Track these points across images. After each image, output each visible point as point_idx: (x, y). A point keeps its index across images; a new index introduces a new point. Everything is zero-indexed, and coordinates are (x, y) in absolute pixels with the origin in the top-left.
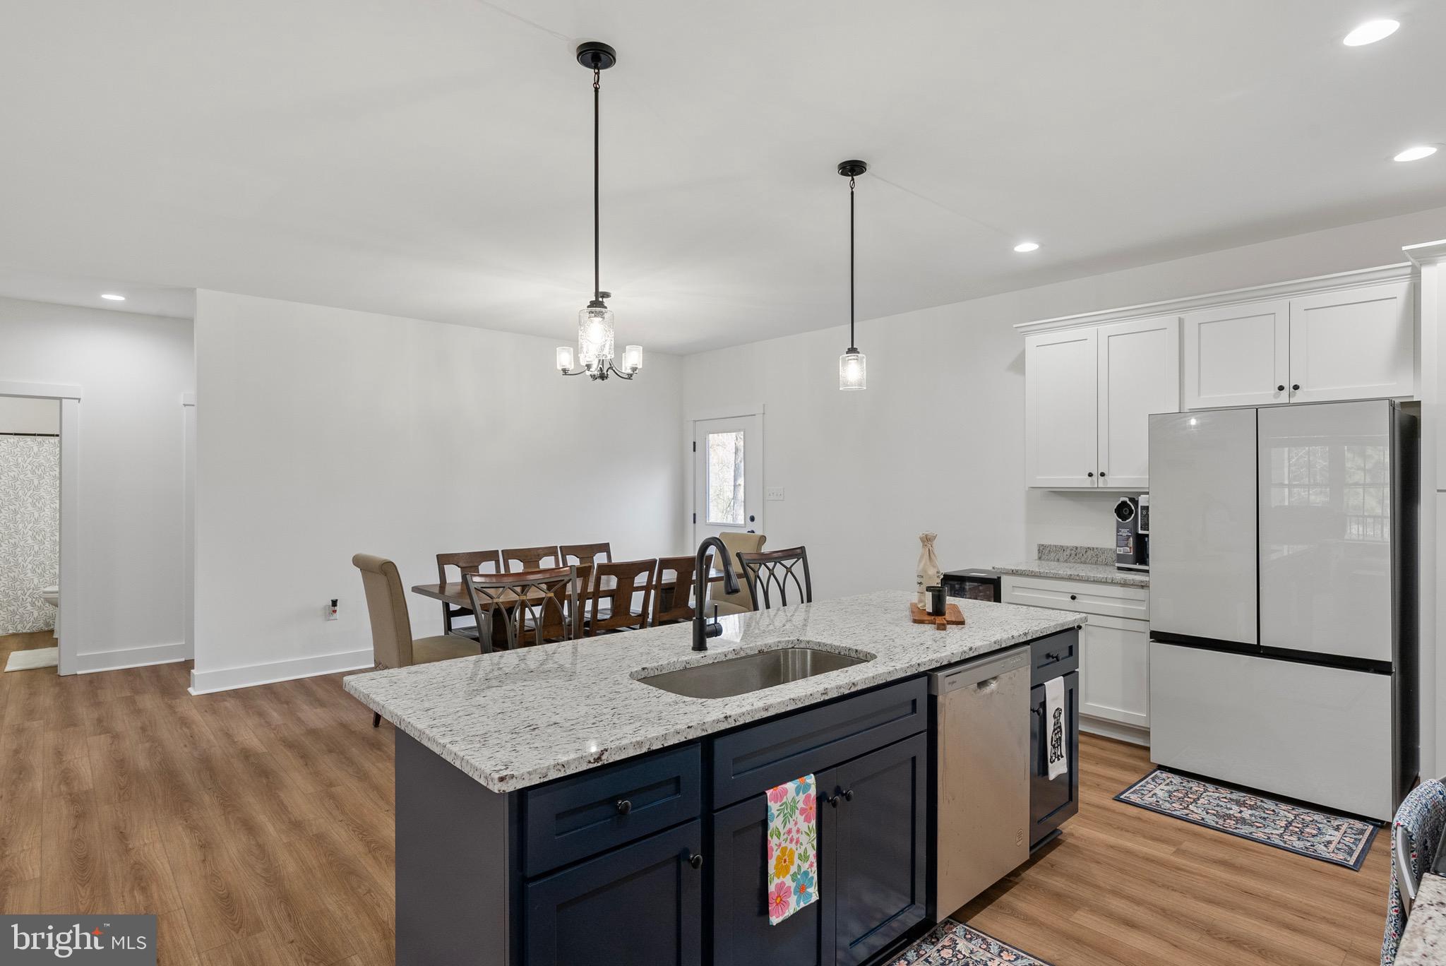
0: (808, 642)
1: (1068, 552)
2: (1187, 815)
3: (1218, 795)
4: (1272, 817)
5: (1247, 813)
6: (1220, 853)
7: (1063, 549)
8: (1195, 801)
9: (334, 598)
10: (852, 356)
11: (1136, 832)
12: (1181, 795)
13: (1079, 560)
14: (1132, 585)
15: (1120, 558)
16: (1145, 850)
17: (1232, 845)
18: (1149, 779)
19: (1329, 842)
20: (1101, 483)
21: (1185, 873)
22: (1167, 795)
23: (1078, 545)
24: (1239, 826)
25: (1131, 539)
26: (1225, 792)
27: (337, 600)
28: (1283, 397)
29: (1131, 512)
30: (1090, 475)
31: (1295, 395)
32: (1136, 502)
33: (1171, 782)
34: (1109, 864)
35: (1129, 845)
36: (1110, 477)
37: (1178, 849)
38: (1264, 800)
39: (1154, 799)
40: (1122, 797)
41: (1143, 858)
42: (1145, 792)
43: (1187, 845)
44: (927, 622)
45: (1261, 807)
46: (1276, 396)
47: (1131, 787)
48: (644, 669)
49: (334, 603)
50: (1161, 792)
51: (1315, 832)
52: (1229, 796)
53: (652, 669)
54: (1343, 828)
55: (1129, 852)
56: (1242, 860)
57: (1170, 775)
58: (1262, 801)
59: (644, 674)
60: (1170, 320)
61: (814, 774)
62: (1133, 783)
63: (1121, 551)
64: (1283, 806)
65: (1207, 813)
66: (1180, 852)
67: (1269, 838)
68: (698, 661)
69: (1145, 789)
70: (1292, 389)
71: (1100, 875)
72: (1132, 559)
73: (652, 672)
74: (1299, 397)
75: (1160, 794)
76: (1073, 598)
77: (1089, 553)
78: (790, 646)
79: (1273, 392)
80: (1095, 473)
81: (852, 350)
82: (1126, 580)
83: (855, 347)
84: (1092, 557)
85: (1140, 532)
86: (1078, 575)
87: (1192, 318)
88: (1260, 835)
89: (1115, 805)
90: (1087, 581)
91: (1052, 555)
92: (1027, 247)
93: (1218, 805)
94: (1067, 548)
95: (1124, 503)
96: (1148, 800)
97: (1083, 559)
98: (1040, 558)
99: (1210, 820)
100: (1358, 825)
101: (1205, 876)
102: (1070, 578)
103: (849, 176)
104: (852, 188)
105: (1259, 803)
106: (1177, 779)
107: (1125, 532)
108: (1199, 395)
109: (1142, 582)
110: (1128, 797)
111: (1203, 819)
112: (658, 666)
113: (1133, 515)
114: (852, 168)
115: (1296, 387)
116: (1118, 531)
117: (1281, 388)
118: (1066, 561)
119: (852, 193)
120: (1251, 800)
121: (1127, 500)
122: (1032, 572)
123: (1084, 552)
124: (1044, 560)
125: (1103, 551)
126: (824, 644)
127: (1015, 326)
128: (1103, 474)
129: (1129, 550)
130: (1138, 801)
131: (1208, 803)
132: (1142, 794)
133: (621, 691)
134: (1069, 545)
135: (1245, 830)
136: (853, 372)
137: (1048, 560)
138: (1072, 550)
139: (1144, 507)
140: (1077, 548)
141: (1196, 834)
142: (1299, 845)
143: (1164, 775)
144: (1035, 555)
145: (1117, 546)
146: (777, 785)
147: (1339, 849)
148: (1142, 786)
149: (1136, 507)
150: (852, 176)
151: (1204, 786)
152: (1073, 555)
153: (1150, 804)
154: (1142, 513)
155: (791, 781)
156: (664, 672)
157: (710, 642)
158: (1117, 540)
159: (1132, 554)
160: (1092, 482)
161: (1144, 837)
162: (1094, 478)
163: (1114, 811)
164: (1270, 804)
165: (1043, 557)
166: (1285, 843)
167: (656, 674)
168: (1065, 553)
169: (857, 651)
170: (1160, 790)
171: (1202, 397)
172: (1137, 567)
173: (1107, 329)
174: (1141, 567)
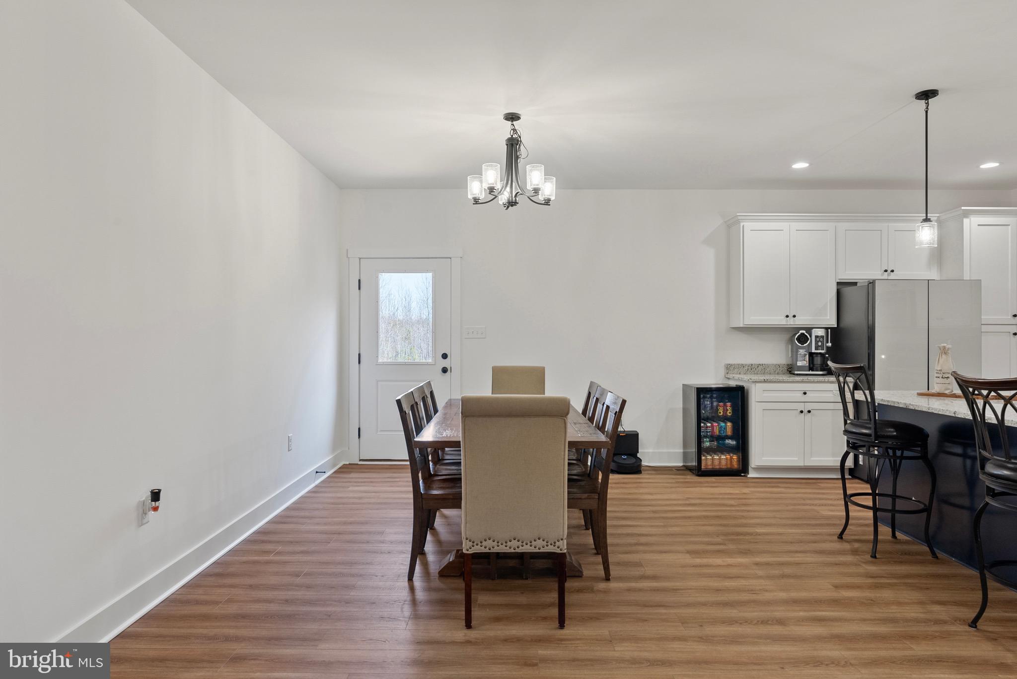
1: (746, 368)
7: (743, 366)
9: (156, 487)
10: (926, 224)
13: (753, 373)
20: (793, 322)
25: (807, 356)
27: (160, 491)
28: (885, 276)
29: (807, 340)
30: (786, 317)
31: (890, 275)
36: (799, 318)
46: (882, 275)
49: (156, 496)
60: (830, 226)
63: (794, 364)
70: (890, 272)
72: (808, 368)
74: (893, 276)
76: (805, 394)
77: (760, 367)
79: (881, 272)
80: (790, 315)
81: (927, 220)
83: (928, 218)
84: (762, 370)
85: (813, 351)
86: (808, 379)
87: (842, 226)
90: (813, 382)
91: (736, 370)
92: (800, 165)
94: (746, 365)
97: (756, 372)
98: (727, 373)
102: (802, 381)
103: (924, 99)
104: (926, 108)
108: (845, 271)
113: (809, 342)
114: (926, 95)
115: (893, 271)
117: (886, 271)
121: (804, 332)
123: (756, 367)
124: (731, 374)
125: (768, 366)
128: (794, 316)
129: (803, 363)
137: (734, 374)
138: (748, 366)
140: (752, 365)
149: (811, 336)
150: (927, 100)
152: (750, 370)
154: (816, 340)
159: (808, 365)
160: (787, 321)
162: (788, 318)
165: (730, 372)
168: (744, 369)
171: (846, 272)
172: (811, 372)
173: (795, 225)
174: (821, 373)
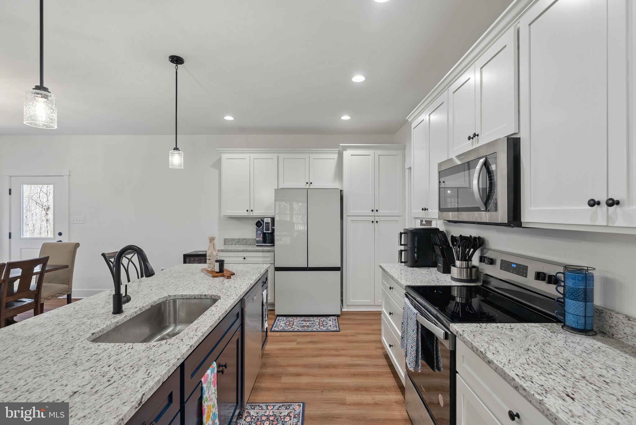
0: (175, 296)
1: (236, 241)
2: (293, 330)
3: (297, 320)
4: (314, 322)
5: (308, 324)
6: (308, 339)
7: (234, 240)
8: (293, 324)
10: (176, 152)
11: (282, 341)
12: (288, 323)
13: (240, 244)
14: (266, 251)
15: (257, 242)
16: (289, 346)
17: (309, 335)
18: (277, 321)
19: (331, 325)
20: (251, 214)
21: (304, 350)
22: (284, 325)
23: (240, 238)
24: (308, 328)
25: (262, 234)
26: (299, 318)
28: (308, 186)
29: (261, 224)
30: (247, 211)
31: (310, 186)
32: (263, 221)
33: (283, 320)
34: (281, 356)
35: (283, 346)
36: (254, 212)
37: (297, 343)
38: (310, 318)
39: (282, 327)
40: (272, 330)
41: (289, 350)
42: (278, 326)
43: (299, 340)
44: (219, 276)
45: (310, 320)
46: (306, 185)
47: (273, 326)
48: (93, 334)
50: (282, 324)
51: (326, 323)
52: (301, 319)
53: (98, 333)
54: (331, 320)
55: (285, 349)
56: (315, 339)
57: (282, 317)
58: (309, 318)
59: (93, 337)
60: (274, 156)
61: (215, 361)
62: (273, 324)
63: (258, 239)
64: (315, 318)
65: (298, 327)
66: (298, 343)
67: (317, 330)
68: (122, 320)
69: (277, 325)
70: (310, 184)
71: (281, 361)
72: (262, 242)
73: (98, 334)
74: (312, 186)
75: (283, 325)
76: (244, 258)
78: (165, 300)
79: (305, 184)
80: (249, 210)
81: (176, 149)
82: (263, 250)
83: (177, 147)
84: (245, 242)
85: (265, 232)
86: (246, 249)
87: (282, 156)
88: (314, 330)
89: (271, 334)
90: (250, 251)
91: (230, 242)
92: (229, 118)
93: (300, 324)
94: (236, 239)
95: (259, 221)
96: (281, 328)
97: (242, 243)
98: (225, 244)
99: (300, 329)
100: (334, 318)
101: (309, 349)
102: (243, 251)
103: (174, 63)
104: (177, 70)
105: (309, 319)
106: (284, 318)
107: (259, 232)
108: (284, 183)
109: (269, 250)
110: (274, 329)
111: (298, 330)
112: (101, 329)
113: (262, 226)
114: (177, 60)
115: (311, 183)
116: (257, 232)
117: (307, 183)
118: (235, 244)
119: (176, 72)
120: (307, 319)
122: (228, 250)
123: (242, 240)
124: (226, 245)
125: (249, 239)
126: (185, 295)
127: (217, 149)
128: (252, 211)
129: (260, 239)
130: (278, 330)
131: (297, 323)
132: (278, 327)
133: (99, 353)
134: (236, 238)
135: (310, 329)
136: (176, 160)
137: (228, 245)
139: (266, 222)
140: (239, 239)
141: (299, 335)
142: (325, 329)
143: (280, 318)
144: (223, 243)
145: (256, 237)
146: (204, 374)
147: (334, 327)
148: (276, 324)
149: (263, 223)
150: (177, 64)
151: (293, 318)
152: (238, 242)
153: (282, 329)
154: (265, 225)
155: (208, 370)
156: (104, 332)
157: (124, 306)
158: (256, 235)
159: (262, 240)
160: (248, 213)
161: (286, 342)
162: (249, 212)
163: (272, 336)
164: (311, 319)
166: (321, 329)
167: (100, 335)
169: (205, 295)
170: (281, 324)
171: (284, 184)
172: (264, 244)
173: (253, 156)
174: (269, 245)
